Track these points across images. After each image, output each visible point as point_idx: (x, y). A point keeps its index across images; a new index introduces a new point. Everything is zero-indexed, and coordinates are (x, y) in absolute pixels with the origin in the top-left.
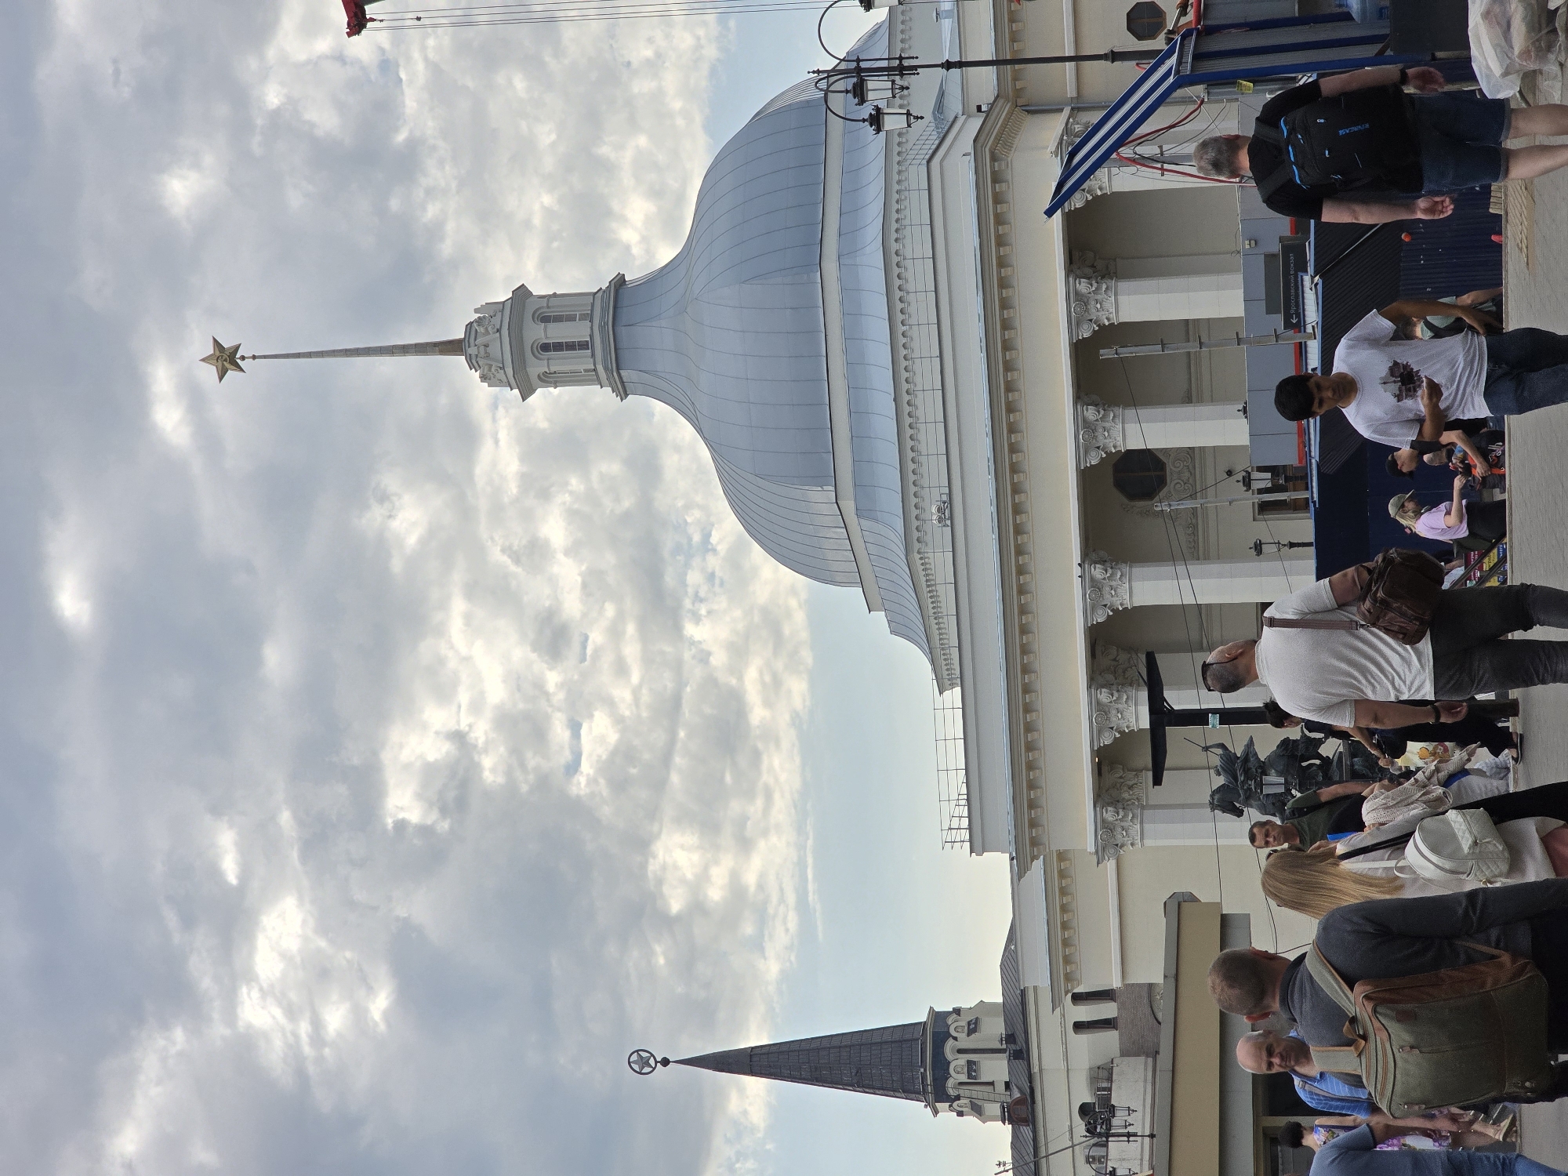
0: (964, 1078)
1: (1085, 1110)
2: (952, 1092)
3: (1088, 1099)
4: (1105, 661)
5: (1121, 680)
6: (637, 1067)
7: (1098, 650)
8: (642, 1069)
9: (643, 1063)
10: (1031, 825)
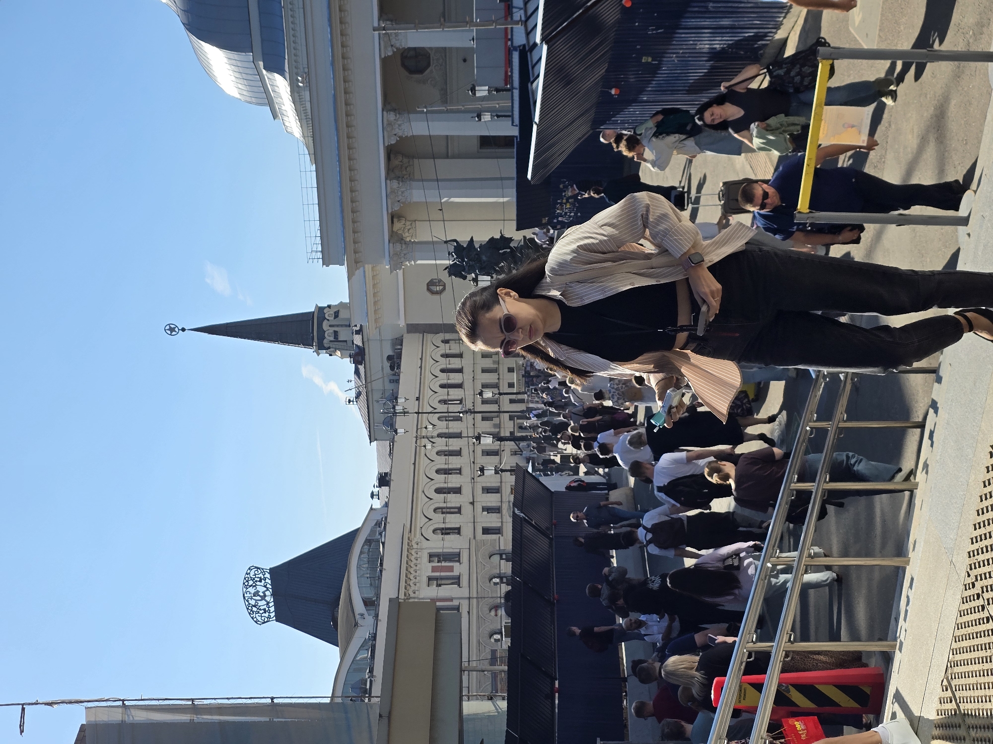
0: (332, 339)
1: (389, 358)
2: (326, 345)
3: (391, 353)
4: (396, 162)
5: (404, 172)
6: (169, 332)
7: (392, 156)
8: (171, 333)
9: (172, 330)
10: (355, 252)
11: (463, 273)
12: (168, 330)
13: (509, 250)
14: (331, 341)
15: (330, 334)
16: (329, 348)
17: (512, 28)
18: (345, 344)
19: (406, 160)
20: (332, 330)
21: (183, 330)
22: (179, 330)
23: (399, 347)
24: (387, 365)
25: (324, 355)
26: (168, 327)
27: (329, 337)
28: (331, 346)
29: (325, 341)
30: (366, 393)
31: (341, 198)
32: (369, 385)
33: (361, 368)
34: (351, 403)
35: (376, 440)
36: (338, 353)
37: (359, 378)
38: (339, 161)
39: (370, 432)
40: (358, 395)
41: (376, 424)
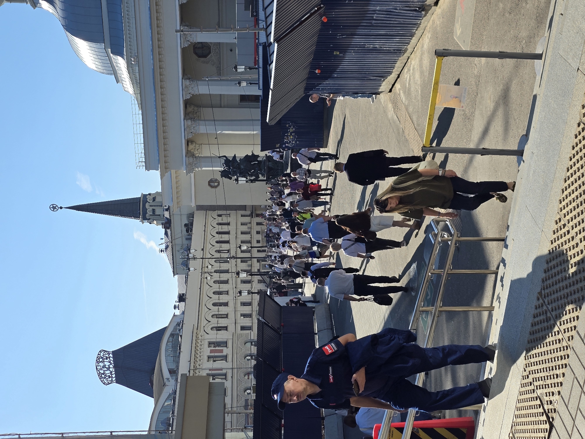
0: (151, 213)
1: (186, 225)
2: (147, 217)
3: (187, 222)
4: (190, 109)
5: (195, 116)
6: (52, 209)
7: (188, 106)
8: (54, 210)
9: (54, 208)
10: (165, 162)
11: (230, 176)
12: (52, 208)
13: (257, 162)
14: (150, 215)
16: (149, 219)
17: (258, 32)
18: (159, 217)
19: (196, 108)
20: (151, 208)
21: (61, 208)
22: (58, 208)
23: (192, 219)
24: (184, 229)
25: (146, 224)
26: (52, 206)
27: (149, 212)
28: (151, 218)
29: (147, 215)
30: (172, 246)
31: (157, 130)
32: (173, 241)
33: (169, 231)
34: (163, 252)
35: (177, 274)
36: (155, 222)
37: (167, 237)
38: (156, 108)
39: (174, 270)
40: (167, 247)
41: (177, 265)
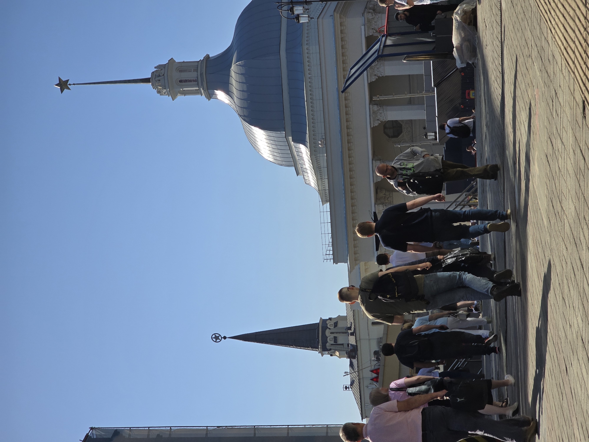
0: (332, 342)
1: (376, 353)
2: (328, 348)
4: (381, 195)
5: (387, 201)
6: (214, 340)
7: (379, 191)
8: (216, 340)
9: (217, 338)
12: (214, 338)
14: (332, 345)
15: (331, 339)
16: (330, 350)
18: (342, 346)
19: (387, 193)
20: (332, 336)
21: (225, 338)
22: (222, 338)
25: (327, 356)
26: (214, 336)
27: (330, 341)
28: (332, 348)
29: (328, 344)
30: (359, 380)
32: (361, 372)
33: (355, 361)
34: (348, 389)
35: (366, 417)
36: (337, 353)
37: (353, 369)
39: (362, 411)
40: (352, 383)
41: (366, 405)
